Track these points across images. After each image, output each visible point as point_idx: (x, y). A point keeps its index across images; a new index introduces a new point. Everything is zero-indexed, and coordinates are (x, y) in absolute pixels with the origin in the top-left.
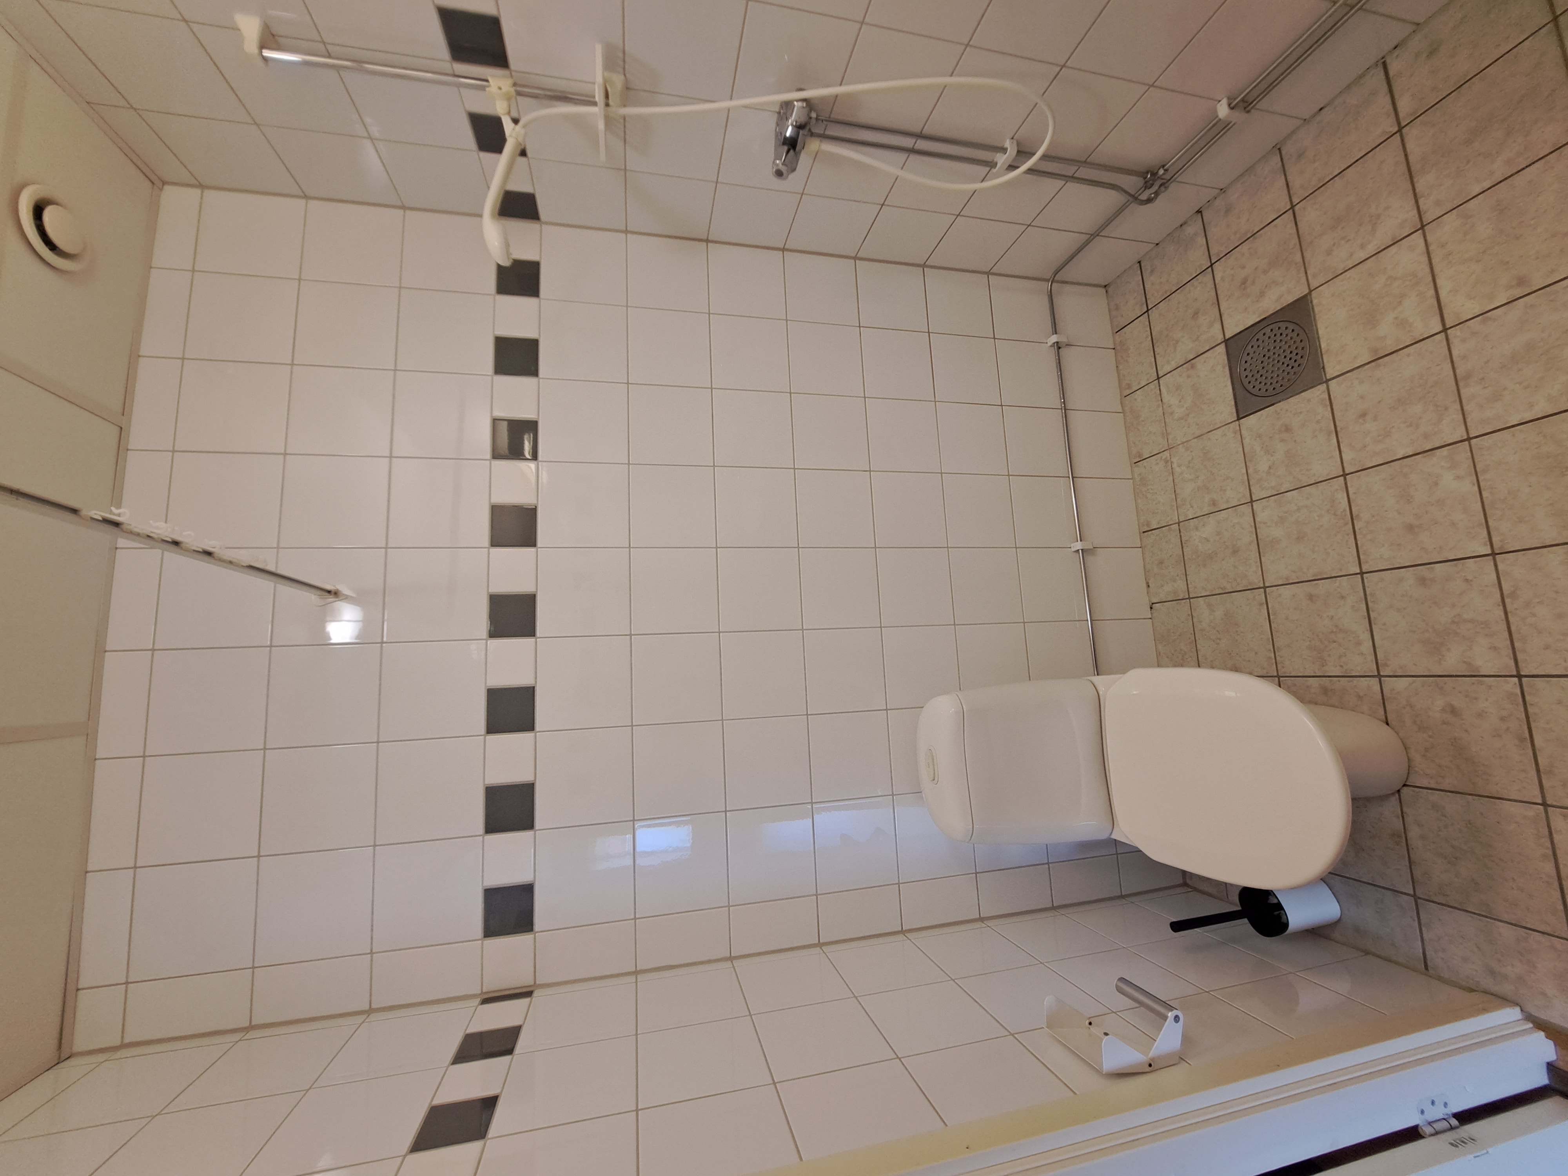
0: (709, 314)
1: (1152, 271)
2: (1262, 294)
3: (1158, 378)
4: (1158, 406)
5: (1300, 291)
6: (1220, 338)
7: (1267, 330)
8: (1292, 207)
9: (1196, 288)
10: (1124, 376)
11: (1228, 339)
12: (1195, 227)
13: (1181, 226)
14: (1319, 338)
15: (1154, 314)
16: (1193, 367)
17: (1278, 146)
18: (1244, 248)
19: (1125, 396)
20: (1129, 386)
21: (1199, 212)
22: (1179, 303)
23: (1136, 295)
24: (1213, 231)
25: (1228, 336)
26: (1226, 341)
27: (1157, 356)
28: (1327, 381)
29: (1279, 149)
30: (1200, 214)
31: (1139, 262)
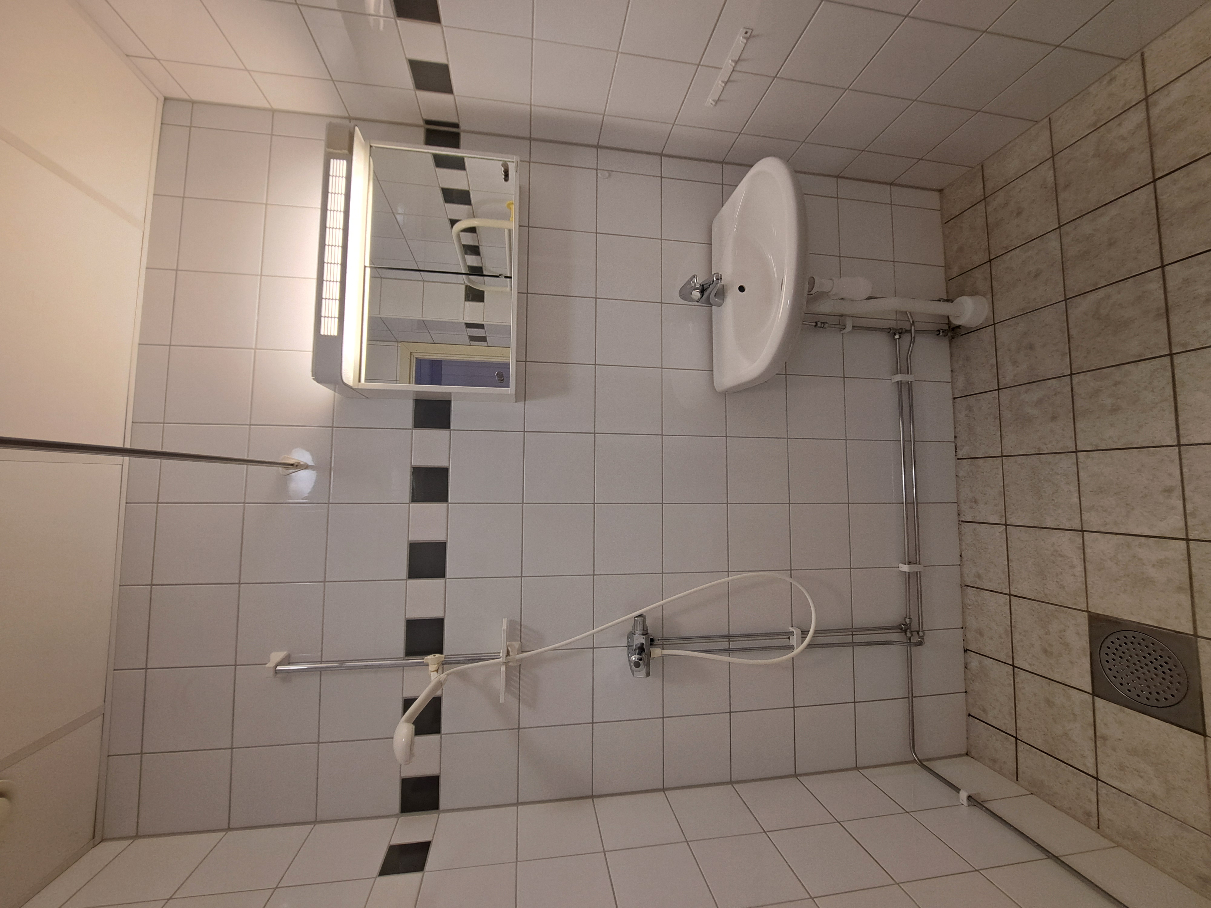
0: (604, 852)
1: (984, 711)
2: (1066, 645)
3: (1097, 779)
4: (1135, 804)
5: (1083, 619)
6: (1089, 698)
7: (1104, 657)
8: (1010, 595)
9: (1024, 688)
10: (1070, 809)
11: (1093, 691)
12: (975, 662)
13: (966, 667)
14: (1139, 623)
15: (1023, 735)
16: (1105, 738)
17: (963, 585)
18: (1016, 636)
19: (1098, 828)
20: (1088, 814)
21: (966, 651)
22: (1028, 709)
23: (994, 738)
24: (987, 651)
25: (1089, 689)
26: (1094, 694)
27: (1070, 762)
28: (1196, 635)
29: (966, 586)
30: (968, 651)
31: (969, 715)
